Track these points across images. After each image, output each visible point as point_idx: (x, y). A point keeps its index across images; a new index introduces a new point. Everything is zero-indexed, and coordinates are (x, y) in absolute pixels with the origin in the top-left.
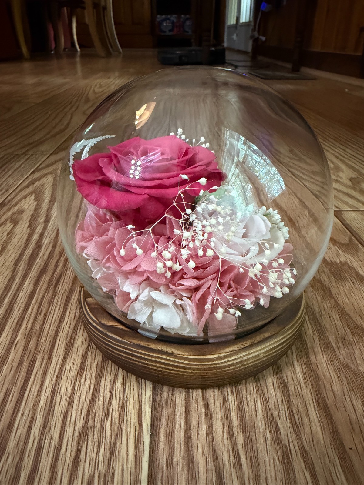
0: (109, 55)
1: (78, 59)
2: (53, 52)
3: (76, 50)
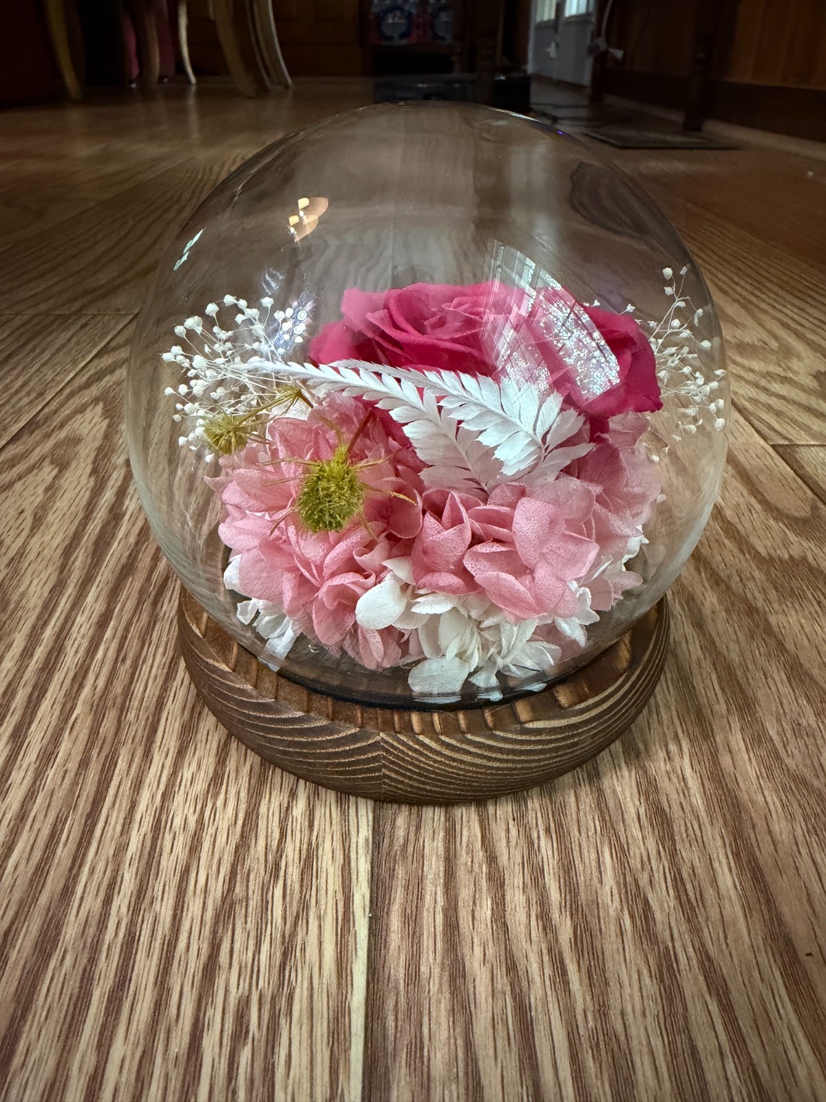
0: (262, 91)
1: (191, 101)
2: (134, 86)
3: (188, 81)
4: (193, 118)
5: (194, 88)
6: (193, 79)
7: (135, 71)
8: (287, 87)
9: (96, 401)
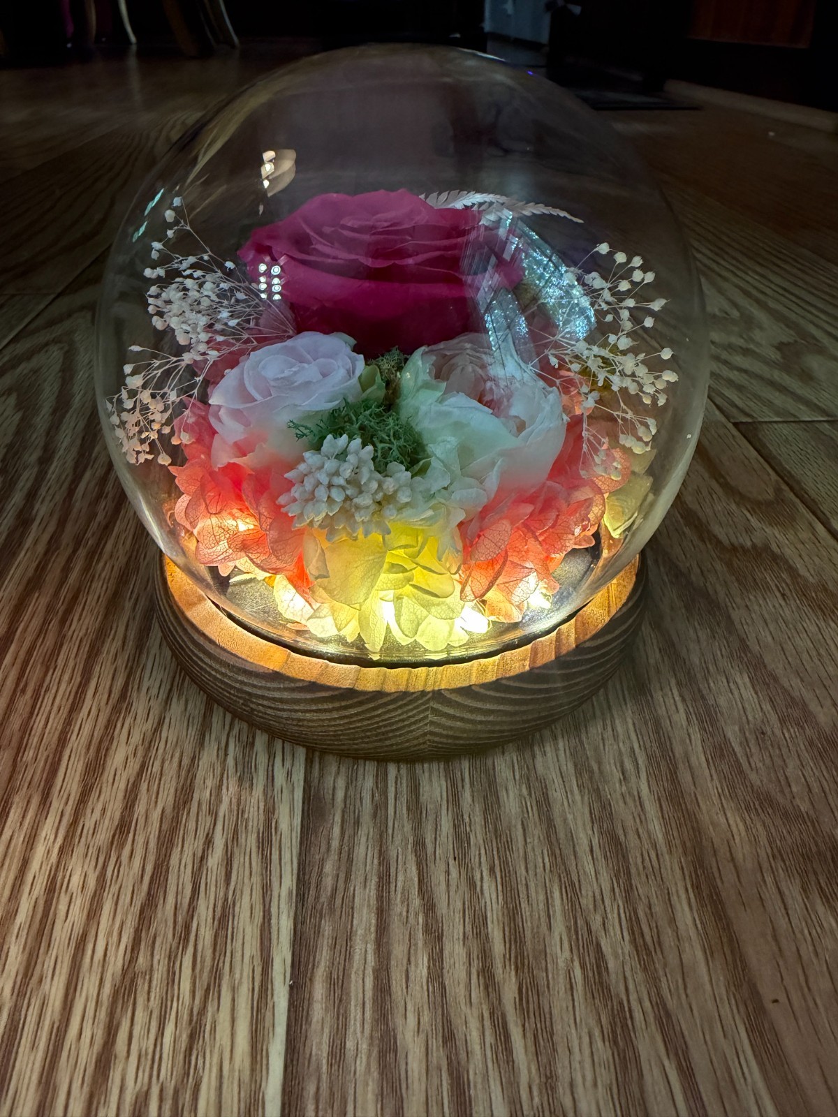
0: (205, 53)
1: (132, 62)
2: (69, 45)
3: (129, 42)
4: (135, 82)
5: (134, 48)
6: (133, 39)
7: (70, 28)
8: (233, 46)
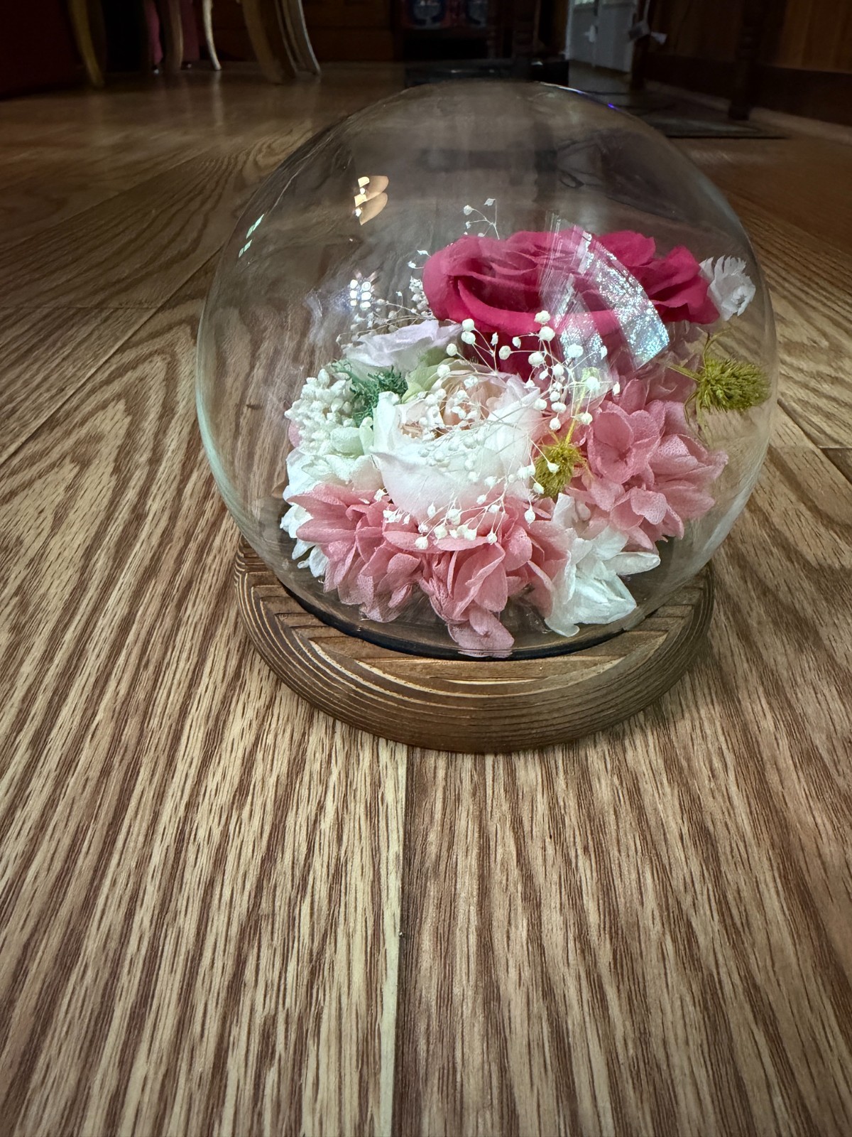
0: (289, 78)
1: (216, 88)
2: (157, 72)
3: (213, 67)
4: (218, 106)
5: (218, 75)
6: (218, 65)
7: (158, 55)
8: (315, 73)
9: (118, 397)
